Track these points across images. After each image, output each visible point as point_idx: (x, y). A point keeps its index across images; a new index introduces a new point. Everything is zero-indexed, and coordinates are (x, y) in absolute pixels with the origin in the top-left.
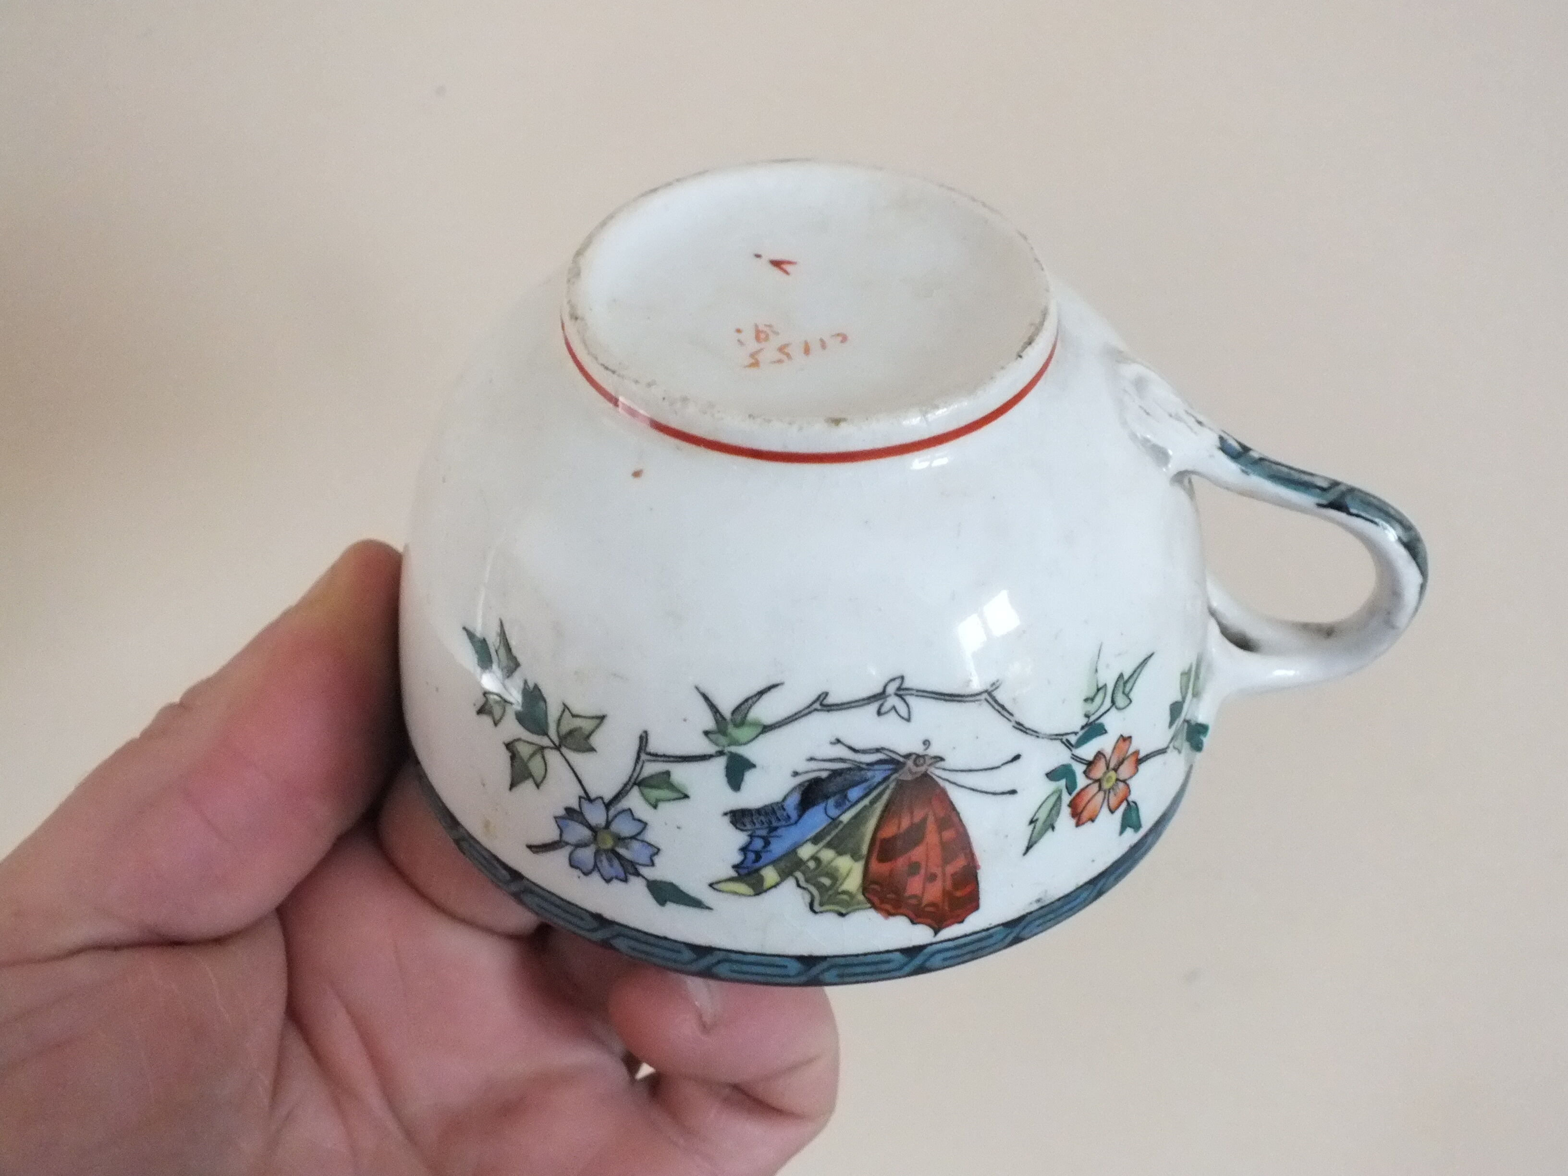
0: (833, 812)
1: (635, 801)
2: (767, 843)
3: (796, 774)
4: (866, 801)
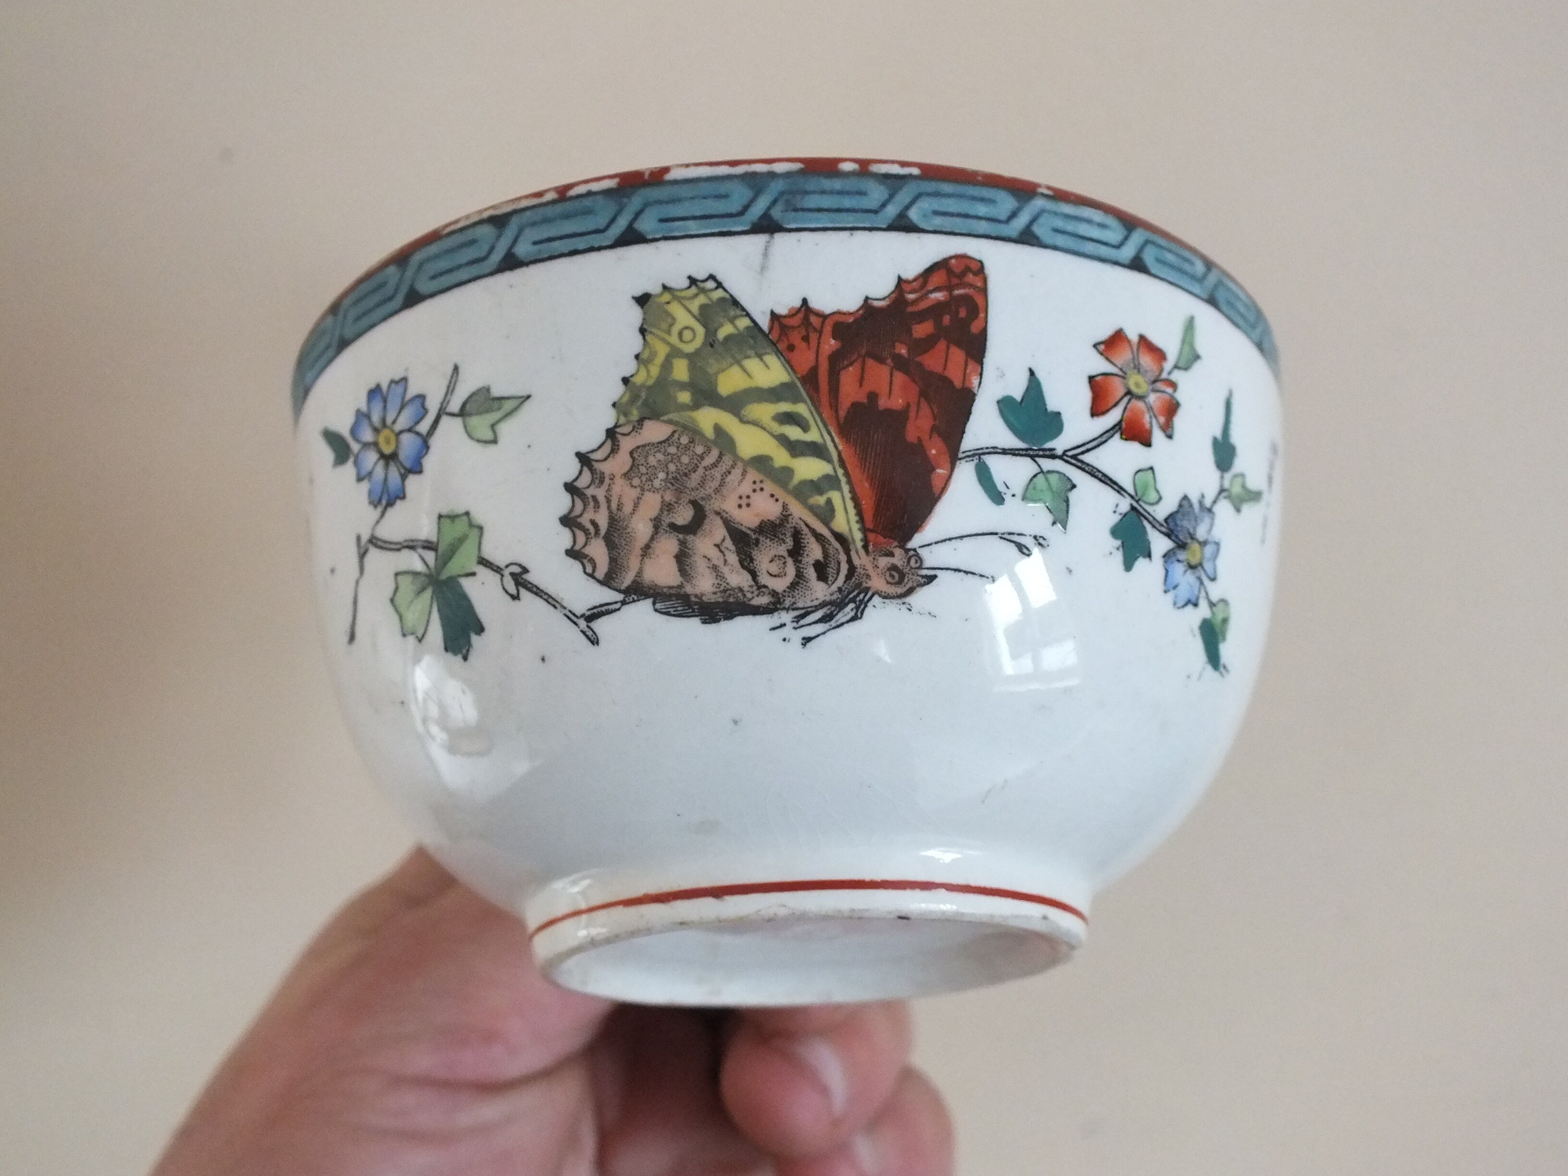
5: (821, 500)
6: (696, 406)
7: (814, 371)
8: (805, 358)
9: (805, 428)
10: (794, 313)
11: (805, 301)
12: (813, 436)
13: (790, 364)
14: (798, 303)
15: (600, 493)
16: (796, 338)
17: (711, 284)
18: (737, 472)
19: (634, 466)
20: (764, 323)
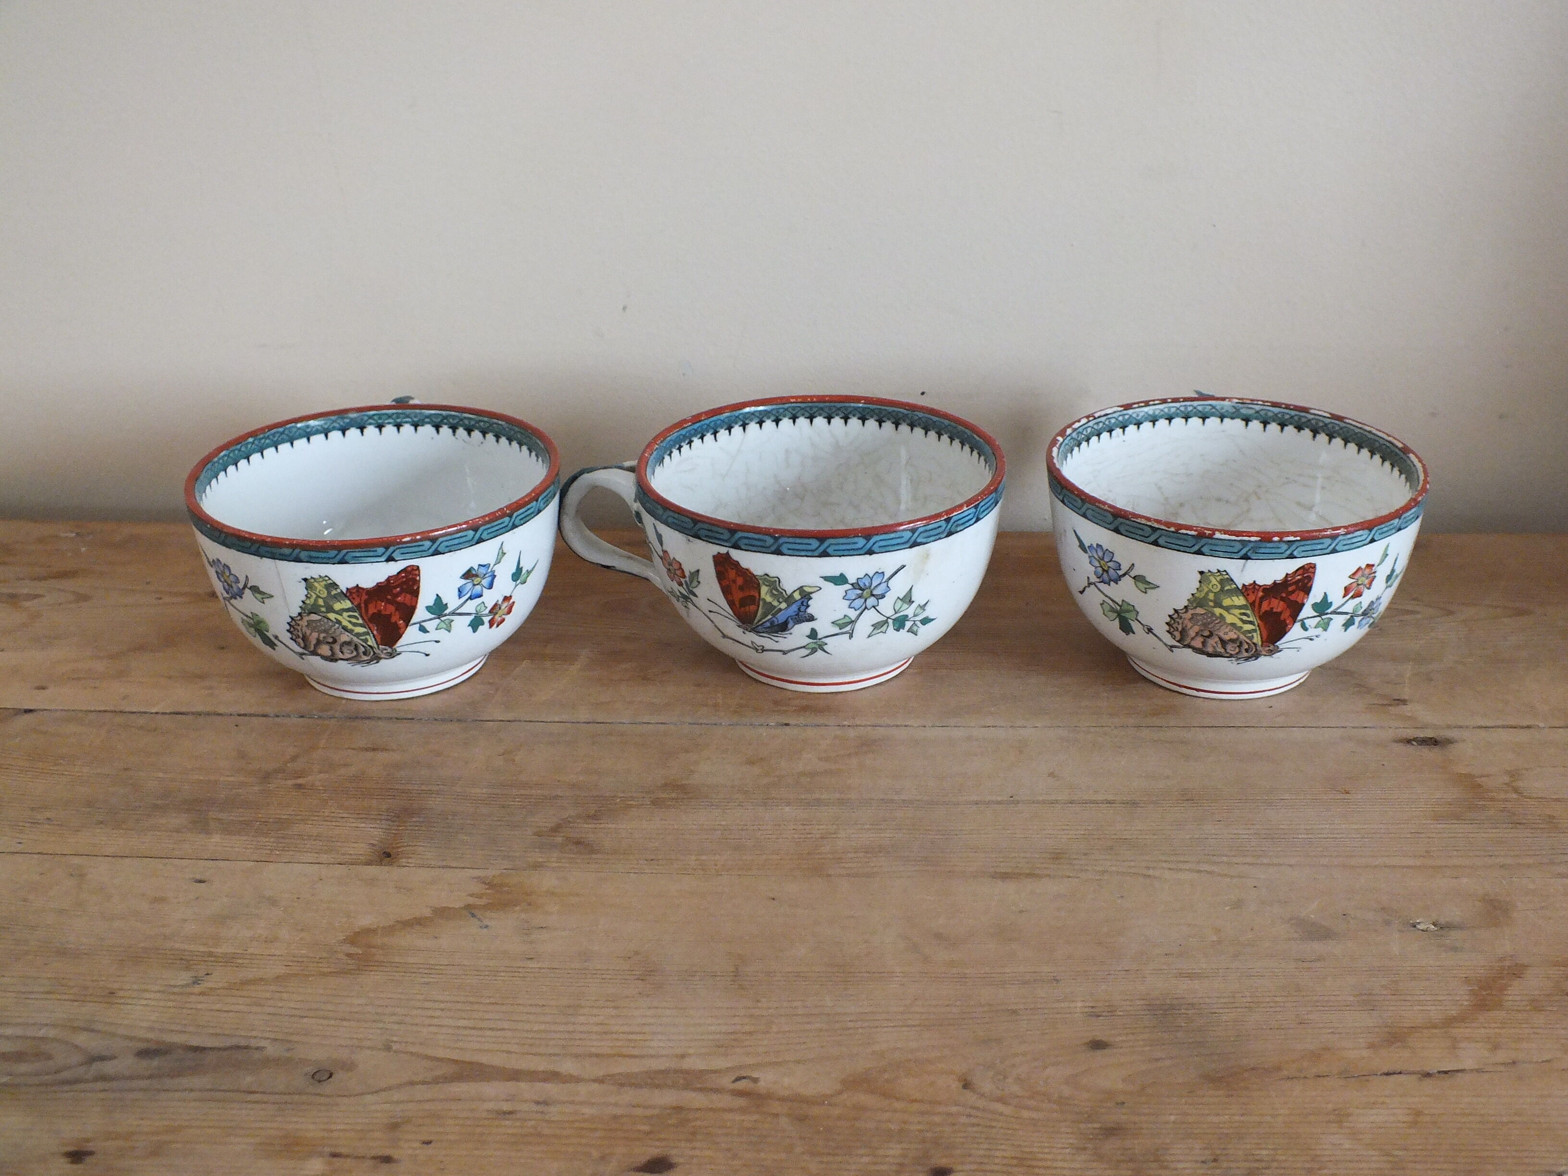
0: (774, 619)
1: (853, 614)
2: (799, 609)
3: (791, 634)
4: (764, 620)
5: (1250, 635)
6: (1215, 607)
7: (1254, 602)
8: (1252, 598)
9: (1249, 617)
10: (1250, 585)
11: (1254, 582)
12: (1251, 619)
13: (1247, 599)
14: (1252, 582)
15: (1180, 621)
16: (1250, 592)
17: (1224, 573)
18: (1224, 627)
19: (1192, 618)
20: (1240, 587)
